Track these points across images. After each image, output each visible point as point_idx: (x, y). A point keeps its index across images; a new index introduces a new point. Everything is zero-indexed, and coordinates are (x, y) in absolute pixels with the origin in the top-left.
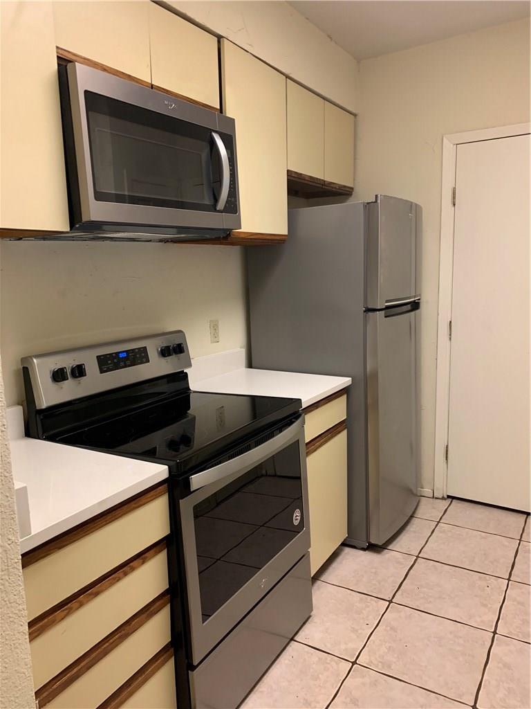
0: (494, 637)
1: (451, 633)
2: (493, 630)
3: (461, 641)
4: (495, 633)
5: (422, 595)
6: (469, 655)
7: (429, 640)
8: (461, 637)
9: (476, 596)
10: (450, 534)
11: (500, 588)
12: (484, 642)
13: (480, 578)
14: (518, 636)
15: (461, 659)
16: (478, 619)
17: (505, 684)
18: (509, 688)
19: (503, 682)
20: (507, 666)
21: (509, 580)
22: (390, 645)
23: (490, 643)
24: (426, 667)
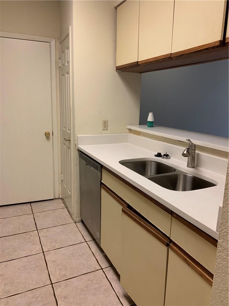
0: (44, 254)
1: (27, 262)
2: (42, 252)
3: (33, 263)
4: (43, 252)
5: (6, 254)
6: (39, 266)
7: (20, 270)
8: (32, 261)
9: (29, 242)
10: (4, 223)
11: (36, 234)
12: (41, 258)
13: (26, 234)
14: (51, 249)
15: (37, 269)
16: (35, 251)
17: (57, 268)
18: (59, 269)
19: (56, 268)
20: (54, 261)
21: (37, 230)
22: (4, 283)
23: (44, 257)
24: (25, 281)
